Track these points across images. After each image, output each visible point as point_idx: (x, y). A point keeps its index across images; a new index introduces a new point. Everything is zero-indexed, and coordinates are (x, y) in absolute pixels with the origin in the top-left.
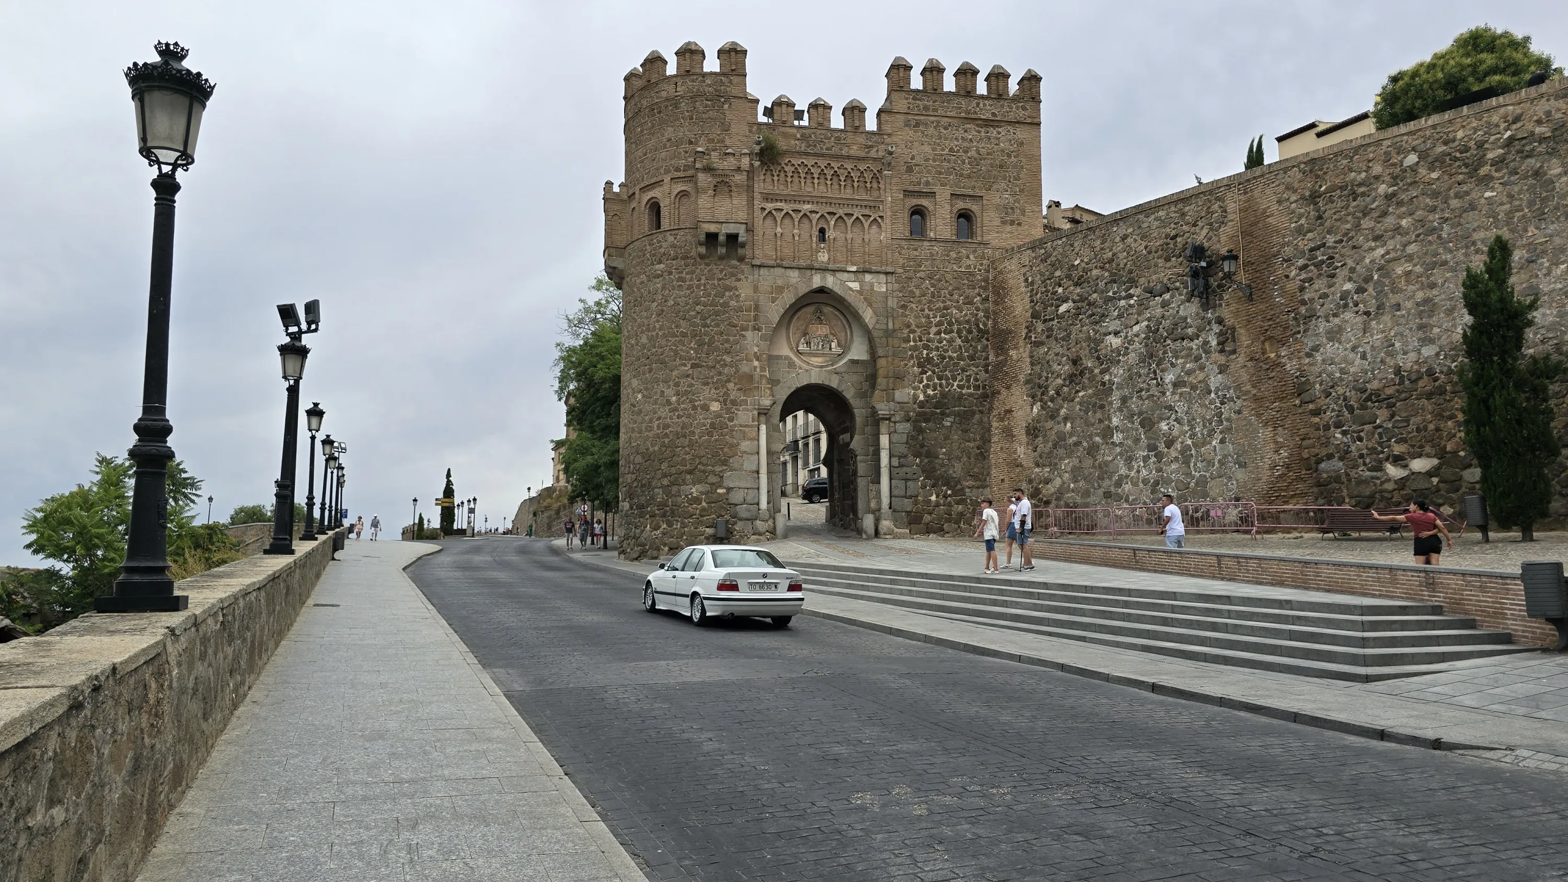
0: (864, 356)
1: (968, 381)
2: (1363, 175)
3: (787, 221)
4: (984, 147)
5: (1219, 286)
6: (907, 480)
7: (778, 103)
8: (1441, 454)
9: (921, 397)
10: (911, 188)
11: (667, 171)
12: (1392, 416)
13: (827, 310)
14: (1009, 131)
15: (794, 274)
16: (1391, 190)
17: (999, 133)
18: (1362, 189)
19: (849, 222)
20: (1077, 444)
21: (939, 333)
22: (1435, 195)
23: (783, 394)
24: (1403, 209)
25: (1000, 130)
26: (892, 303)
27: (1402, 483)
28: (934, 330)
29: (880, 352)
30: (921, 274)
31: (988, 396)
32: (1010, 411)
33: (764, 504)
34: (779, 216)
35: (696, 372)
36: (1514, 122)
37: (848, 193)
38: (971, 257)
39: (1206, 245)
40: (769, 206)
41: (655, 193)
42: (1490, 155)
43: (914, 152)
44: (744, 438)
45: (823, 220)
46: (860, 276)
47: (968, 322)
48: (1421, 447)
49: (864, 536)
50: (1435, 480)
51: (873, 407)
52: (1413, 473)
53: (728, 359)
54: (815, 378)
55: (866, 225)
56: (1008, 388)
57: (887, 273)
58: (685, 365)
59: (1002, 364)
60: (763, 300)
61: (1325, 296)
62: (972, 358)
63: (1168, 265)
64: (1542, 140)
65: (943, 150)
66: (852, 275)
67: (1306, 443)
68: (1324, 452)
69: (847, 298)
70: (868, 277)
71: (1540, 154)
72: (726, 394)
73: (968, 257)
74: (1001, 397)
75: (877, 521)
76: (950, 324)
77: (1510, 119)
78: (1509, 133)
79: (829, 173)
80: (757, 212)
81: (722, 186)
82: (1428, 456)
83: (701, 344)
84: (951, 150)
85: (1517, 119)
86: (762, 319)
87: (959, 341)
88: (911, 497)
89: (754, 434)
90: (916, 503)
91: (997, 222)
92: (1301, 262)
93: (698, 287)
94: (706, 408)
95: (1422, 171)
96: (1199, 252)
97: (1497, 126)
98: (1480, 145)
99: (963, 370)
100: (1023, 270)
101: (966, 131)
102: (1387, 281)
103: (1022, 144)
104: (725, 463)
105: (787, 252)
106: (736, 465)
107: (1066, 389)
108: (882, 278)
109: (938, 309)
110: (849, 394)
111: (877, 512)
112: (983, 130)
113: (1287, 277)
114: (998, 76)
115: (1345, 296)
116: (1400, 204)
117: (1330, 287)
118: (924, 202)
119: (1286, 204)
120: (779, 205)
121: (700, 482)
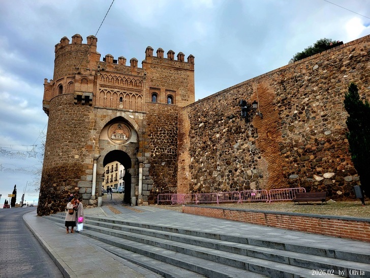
0: (135, 141)
1: (170, 150)
2: (299, 74)
3: (109, 94)
4: (176, 76)
5: (252, 114)
6: (148, 184)
7: (108, 56)
8: (335, 171)
9: (154, 155)
10: (152, 87)
11: (66, 75)
12: (315, 157)
13: (122, 125)
14: (184, 72)
15: (110, 112)
16: (309, 78)
18: (299, 78)
19: (131, 96)
20: (205, 171)
21: (161, 134)
22: (326, 78)
23: (104, 153)
24: (314, 84)
25: (182, 71)
26: (145, 123)
27: (321, 182)
28: (159, 132)
29: (140, 139)
30: (155, 114)
31: (176, 156)
32: (183, 160)
33: (93, 193)
34: (106, 92)
35: (70, 144)
36: (352, 51)
37: (131, 87)
38: (172, 110)
39: (246, 101)
40: (102, 89)
41: (61, 82)
42: (344, 63)
43: (154, 76)
44: (88, 169)
45: (121, 95)
46: (134, 113)
47: (171, 131)
48: (327, 168)
49: (132, 205)
50: (334, 181)
51: (137, 159)
52: (325, 179)
53: (83, 140)
54: (117, 148)
55: (137, 98)
56: (183, 152)
57: (143, 113)
58: (66, 141)
59: (181, 144)
60: (98, 120)
61: (287, 116)
62: (172, 142)
63: (234, 108)
64: (363, 56)
65: (163, 76)
66: (131, 113)
67: (284, 168)
68: (291, 171)
69: (129, 120)
70: (137, 114)
71: (363, 61)
72: (81, 152)
74: (181, 156)
75: (137, 199)
76: (165, 131)
77: (351, 50)
78: (351, 55)
79: (124, 80)
80: (98, 90)
81: (85, 80)
82: (330, 172)
83: (73, 134)
84: (166, 76)
85: (354, 50)
86: (97, 126)
87: (167, 137)
88: (149, 190)
89: (92, 167)
90: (151, 192)
91: (180, 99)
92: (279, 104)
93: (74, 114)
94: (73, 157)
95: (320, 71)
96: (244, 103)
97: (346, 53)
98: (341, 60)
99: (169, 147)
100: (188, 114)
101: (171, 71)
102: (310, 109)
103: (188, 76)
104: (79, 178)
105: (108, 104)
106: (83, 179)
107: (202, 152)
108: (142, 115)
109: (161, 126)
110: (130, 154)
111: (137, 197)
112: (176, 71)
113: (274, 110)
114: (181, 55)
115: (295, 115)
116: (313, 82)
117: (290, 112)
118: (157, 92)
119: (273, 86)
120: (106, 88)
121: (68, 185)
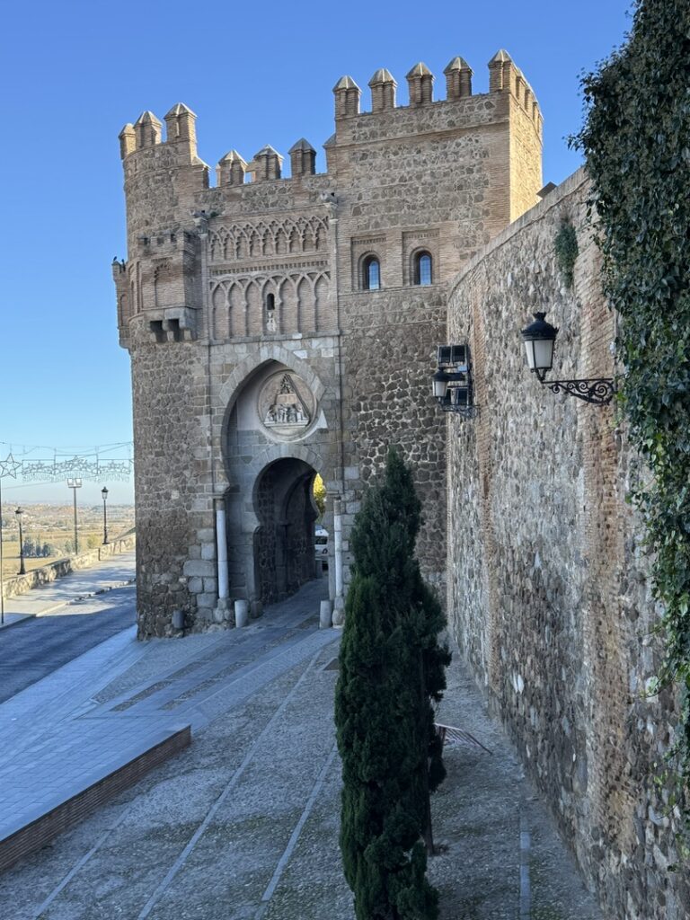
3: (236, 291)
4: (442, 166)
10: (359, 234)
14: (470, 140)
17: (458, 145)
19: (295, 284)
25: (460, 141)
26: (340, 369)
31: (443, 468)
33: (223, 592)
34: (226, 289)
35: (159, 460)
38: (426, 304)
40: (217, 280)
43: (362, 190)
44: (202, 527)
45: (268, 287)
46: (307, 343)
49: (320, 626)
53: (185, 445)
54: (284, 451)
55: (312, 285)
57: (333, 337)
58: (151, 453)
60: (214, 381)
65: (393, 180)
66: (299, 343)
69: (295, 368)
70: (315, 343)
72: (184, 482)
73: (423, 306)
75: (333, 607)
76: (404, 386)
79: (274, 231)
80: (205, 288)
81: (162, 271)
83: (163, 432)
84: (403, 179)
86: (213, 400)
87: (413, 404)
89: (210, 521)
91: (455, 259)
94: (168, 496)
101: (419, 152)
104: (185, 552)
105: (238, 325)
106: (195, 554)
108: (329, 342)
111: (332, 601)
112: (440, 146)
118: (375, 248)
120: (226, 277)
121: (165, 571)
